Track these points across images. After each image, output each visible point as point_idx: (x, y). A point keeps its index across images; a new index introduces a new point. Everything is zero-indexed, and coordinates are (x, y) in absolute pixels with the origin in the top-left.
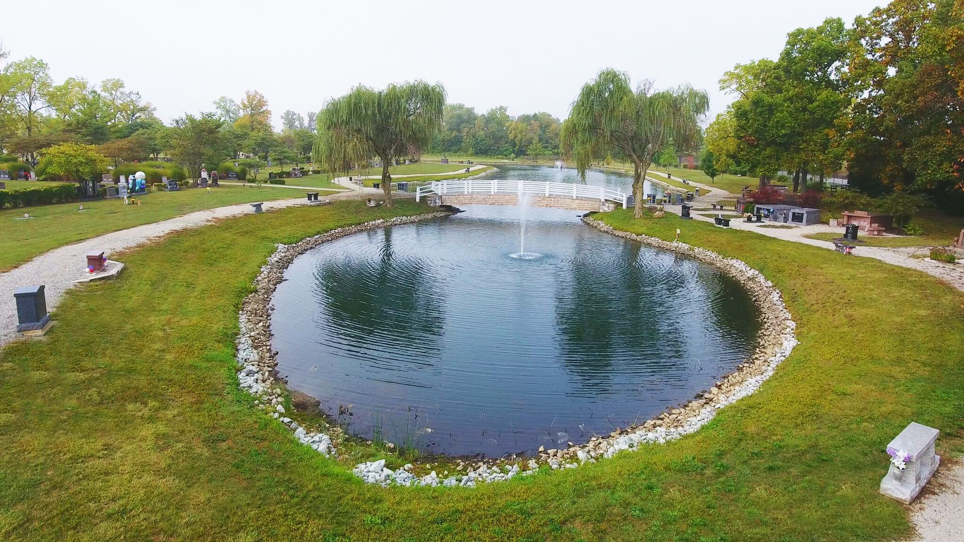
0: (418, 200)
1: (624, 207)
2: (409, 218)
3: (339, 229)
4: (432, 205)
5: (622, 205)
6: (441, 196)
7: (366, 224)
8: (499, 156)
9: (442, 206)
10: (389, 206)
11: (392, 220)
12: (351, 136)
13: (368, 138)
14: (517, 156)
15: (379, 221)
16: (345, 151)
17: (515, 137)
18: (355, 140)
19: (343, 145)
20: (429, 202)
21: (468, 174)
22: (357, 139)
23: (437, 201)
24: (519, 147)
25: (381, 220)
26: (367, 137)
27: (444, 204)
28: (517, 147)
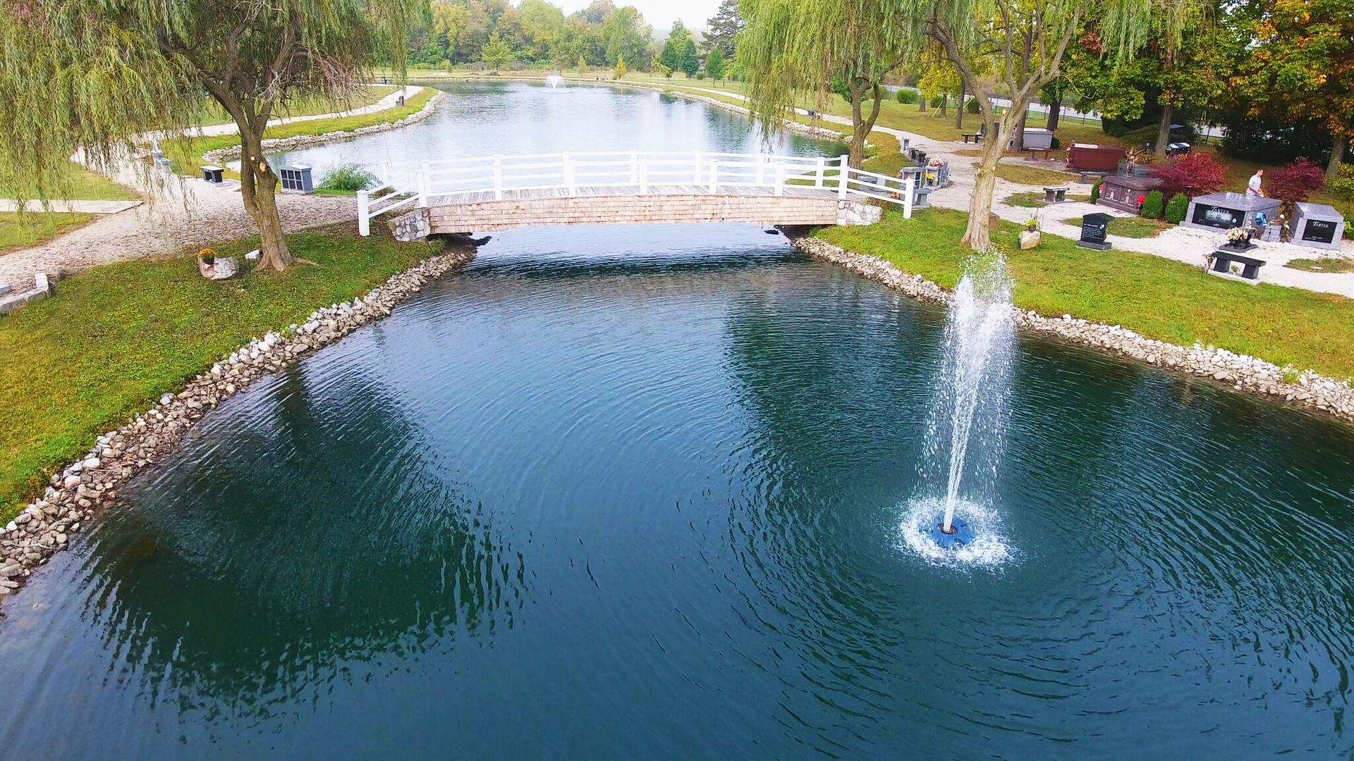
0: (364, 230)
1: (907, 214)
2: (359, 304)
3: (103, 440)
4: (406, 239)
5: (899, 208)
6: (428, 210)
7: (216, 369)
8: (421, 65)
9: (430, 237)
10: (280, 266)
11: (309, 327)
12: (88, 34)
13: (170, 45)
14: (454, 62)
15: (264, 346)
16: (72, 101)
17: (447, 30)
18: (113, 52)
19: (60, 74)
20: (398, 231)
21: (404, 110)
22: (122, 47)
23: (420, 225)
24: (456, 47)
25: (270, 338)
26: (163, 39)
27: (438, 231)
28: (451, 48)
